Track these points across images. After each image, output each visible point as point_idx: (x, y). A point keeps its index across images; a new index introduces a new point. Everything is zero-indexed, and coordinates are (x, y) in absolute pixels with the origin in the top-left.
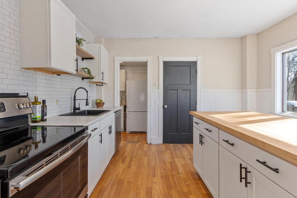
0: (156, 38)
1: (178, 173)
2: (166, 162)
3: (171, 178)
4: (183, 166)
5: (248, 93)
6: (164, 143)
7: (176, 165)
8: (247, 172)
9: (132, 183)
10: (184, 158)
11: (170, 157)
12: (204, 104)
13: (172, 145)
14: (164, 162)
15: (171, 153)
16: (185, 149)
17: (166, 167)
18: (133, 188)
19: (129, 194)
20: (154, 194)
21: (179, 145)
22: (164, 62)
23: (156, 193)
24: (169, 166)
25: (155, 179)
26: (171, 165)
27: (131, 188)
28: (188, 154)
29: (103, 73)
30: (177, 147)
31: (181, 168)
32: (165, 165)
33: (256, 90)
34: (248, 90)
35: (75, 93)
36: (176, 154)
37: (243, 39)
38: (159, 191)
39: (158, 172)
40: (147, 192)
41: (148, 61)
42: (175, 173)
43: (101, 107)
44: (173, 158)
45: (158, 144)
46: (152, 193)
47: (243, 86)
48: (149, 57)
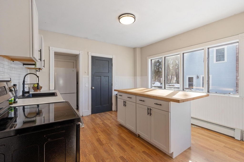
0: (86, 38)
1: (110, 127)
2: (100, 124)
3: (107, 130)
4: (110, 123)
5: (137, 78)
6: (92, 114)
7: (106, 124)
8: (150, 110)
9: (85, 140)
10: (109, 119)
11: (101, 121)
12: (116, 85)
13: (98, 114)
14: (99, 124)
15: (100, 119)
16: (107, 115)
17: (101, 126)
18: (87, 142)
19: (87, 146)
20: (102, 140)
21: (103, 113)
22: (92, 56)
23: (103, 139)
24: (102, 125)
25: (99, 134)
26: (104, 125)
27: (86, 143)
28: (110, 117)
29: (44, 61)
30: (102, 115)
31: (110, 124)
32: (100, 126)
33: (140, 77)
34: (137, 77)
35: (24, 78)
36: (103, 119)
37: (134, 49)
38: (104, 138)
39: (98, 130)
40: (97, 141)
41: (80, 54)
42: (108, 128)
43: (39, 91)
44: (102, 121)
45: (88, 115)
46: (100, 140)
47: (135, 75)
48: (81, 51)
